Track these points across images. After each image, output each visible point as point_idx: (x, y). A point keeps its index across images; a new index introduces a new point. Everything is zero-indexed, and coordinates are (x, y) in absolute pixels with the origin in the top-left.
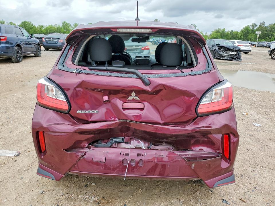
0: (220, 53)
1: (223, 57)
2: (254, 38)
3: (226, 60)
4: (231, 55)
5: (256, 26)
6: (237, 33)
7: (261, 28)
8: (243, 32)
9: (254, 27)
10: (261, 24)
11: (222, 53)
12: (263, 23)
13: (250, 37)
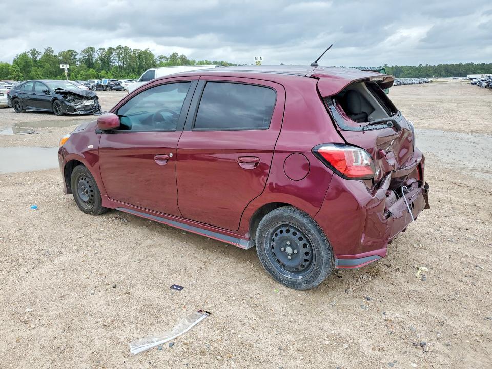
0: (69, 104)
1: (75, 110)
2: (42, 75)
3: (82, 115)
4: (86, 106)
5: (39, 54)
6: (7, 65)
7: (48, 58)
8: (18, 65)
9: (36, 56)
10: (46, 50)
11: (73, 104)
12: (49, 50)
13: (33, 73)
